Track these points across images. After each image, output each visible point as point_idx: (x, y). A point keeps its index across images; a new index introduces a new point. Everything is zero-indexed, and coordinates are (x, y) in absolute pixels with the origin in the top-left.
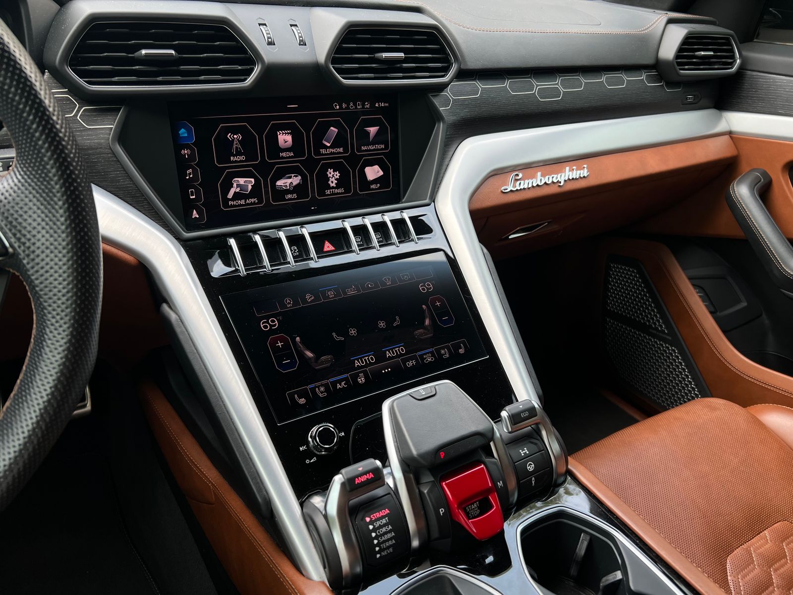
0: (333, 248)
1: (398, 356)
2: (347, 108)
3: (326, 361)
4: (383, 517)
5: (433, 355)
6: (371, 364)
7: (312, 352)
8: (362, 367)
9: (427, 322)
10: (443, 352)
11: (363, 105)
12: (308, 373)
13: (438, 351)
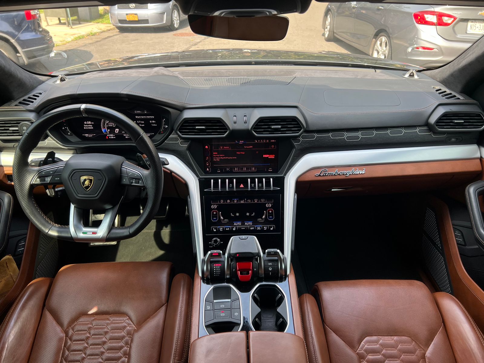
0: (243, 187)
1: (249, 225)
2: (260, 141)
3: (226, 221)
4: (219, 266)
5: (261, 227)
6: (239, 225)
7: (223, 217)
8: (236, 225)
9: (264, 217)
10: (265, 227)
11: (266, 141)
12: (220, 223)
13: (263, 227)
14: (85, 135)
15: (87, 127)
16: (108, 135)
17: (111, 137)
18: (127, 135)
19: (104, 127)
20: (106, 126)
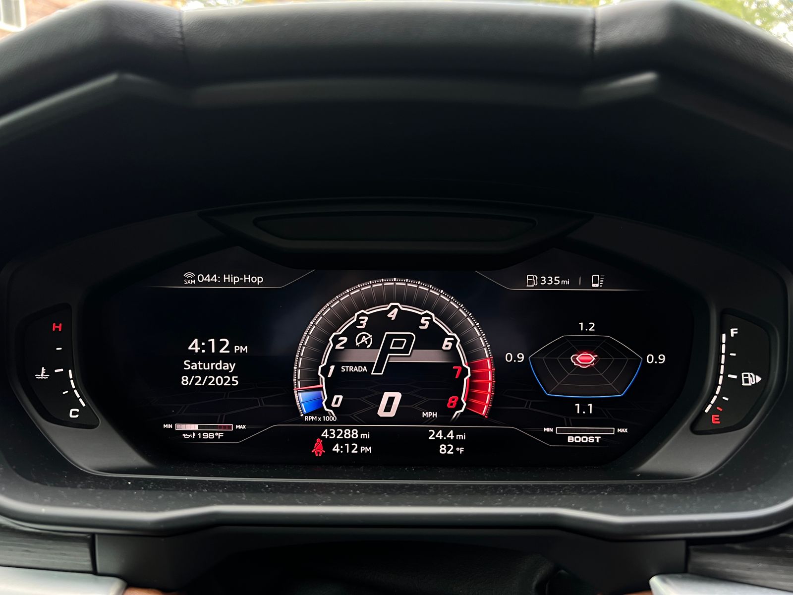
14: (180, 427)
15: (203, 373)
16: (325, 434)
17: (342, 442)
18: (451, 435)
19: (311, 380)
20: (325, 371)
